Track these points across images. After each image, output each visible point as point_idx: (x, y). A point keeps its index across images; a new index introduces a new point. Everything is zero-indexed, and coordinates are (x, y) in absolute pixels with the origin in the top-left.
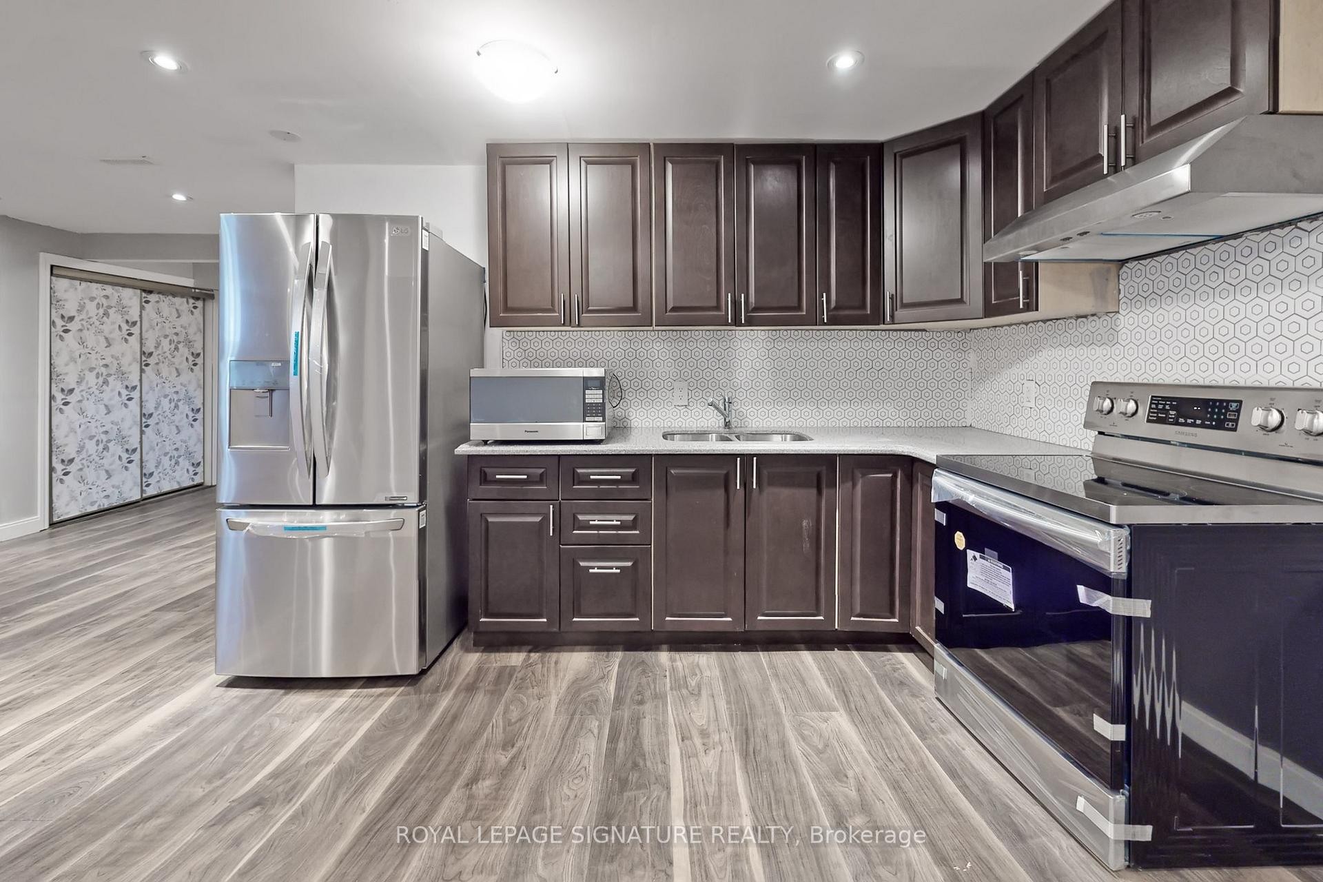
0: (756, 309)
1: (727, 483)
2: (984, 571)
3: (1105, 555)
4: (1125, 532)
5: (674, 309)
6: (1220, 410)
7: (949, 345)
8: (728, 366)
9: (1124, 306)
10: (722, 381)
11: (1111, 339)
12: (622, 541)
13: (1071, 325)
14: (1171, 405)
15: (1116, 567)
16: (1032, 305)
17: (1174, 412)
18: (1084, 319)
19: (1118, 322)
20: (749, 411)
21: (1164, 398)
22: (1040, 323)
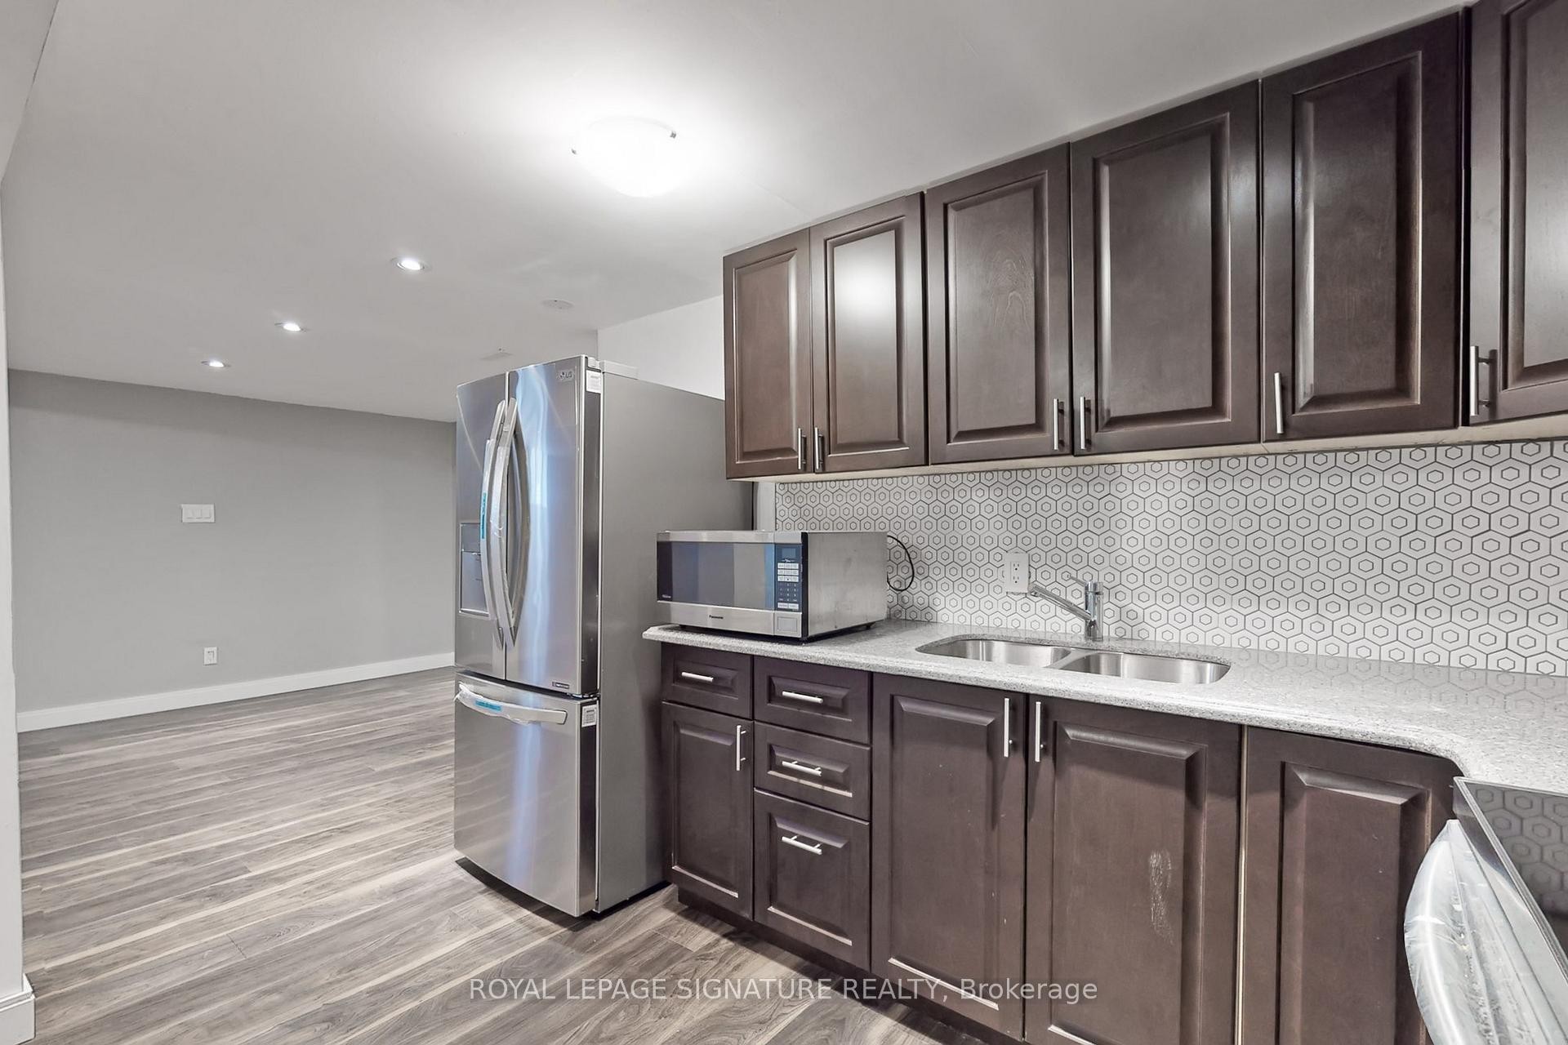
5: (961, 436)
8: (1106, 528)
12: (830, 804)
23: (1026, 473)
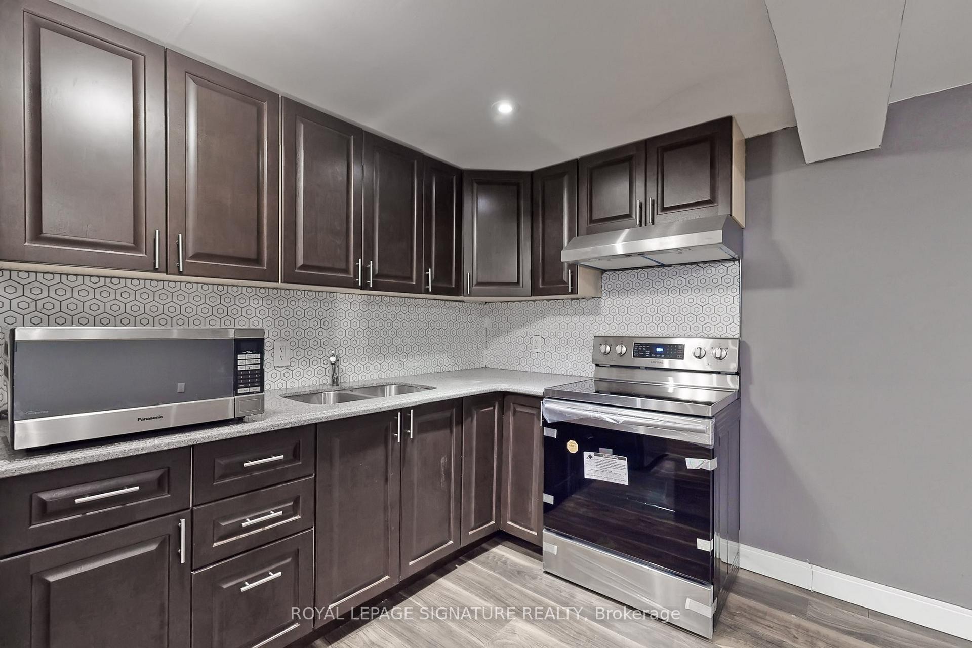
0: (383, 276)
2: (598, 464)
5: (303, 267)
6: (673, 349)
8: (329, 326)
9: (605, 294)
10: (324, 340)
11: (596, 311)
13: (568, 304)
14: (646, 348)
16: (574, 291)
17: (648, 352)
18: (577, 300)
19: (601, 303)
20: (348, 367)
21: (641, 344)
22: (545, 301)
23: (287, 292)
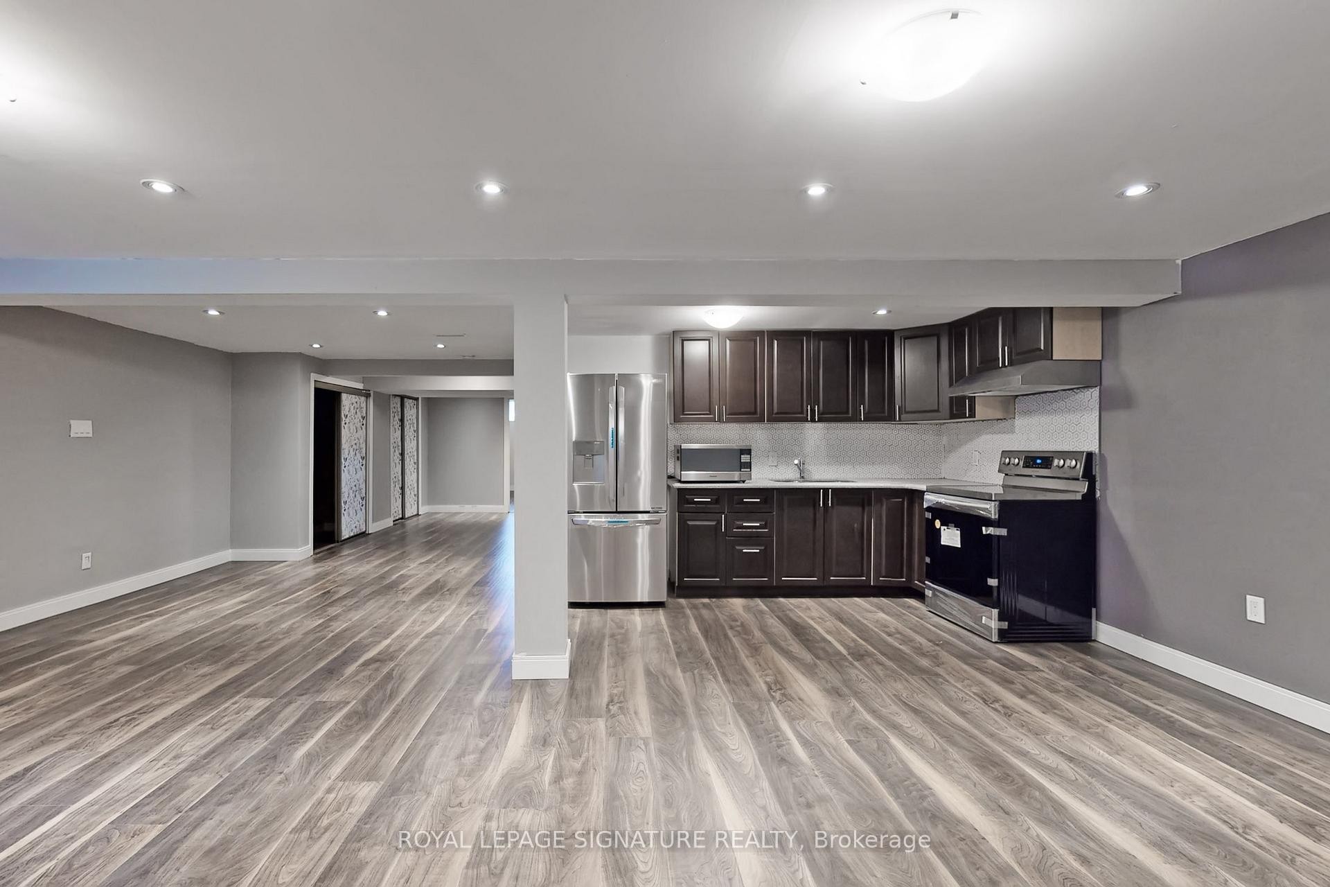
0: (823, 414)
1: (815, 503)
2: (948, 534)
3: (990, 512)
4: (997, 503)
5: (777, 413)
6: (1046, 461)
7: (931, 432)
9: (1017, 416)
12: (758, 535)
13: (995, 423)
14: (1031, 460)
15: (994, 515)
16: (972, 414)
17: (1032, 463)
18: (1000, 421)
19: (1014, 423)
21: (1029, 457)
